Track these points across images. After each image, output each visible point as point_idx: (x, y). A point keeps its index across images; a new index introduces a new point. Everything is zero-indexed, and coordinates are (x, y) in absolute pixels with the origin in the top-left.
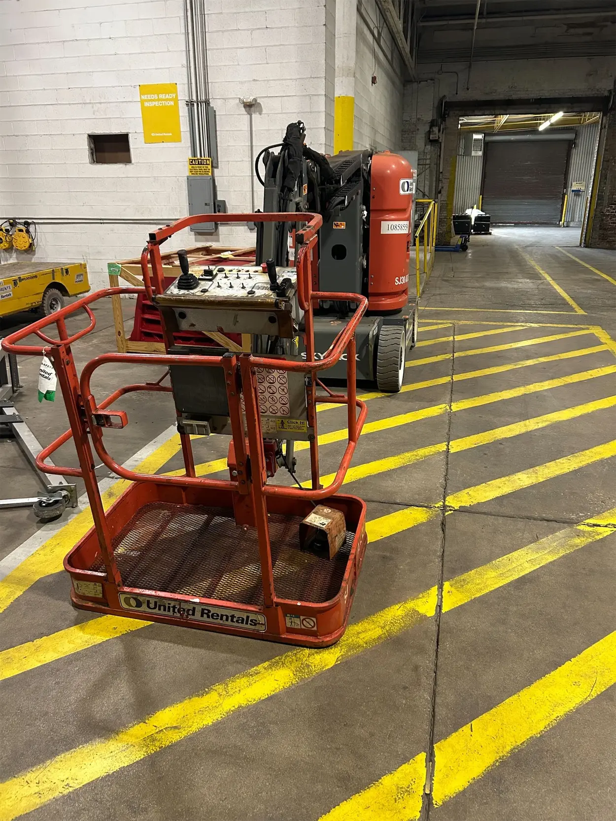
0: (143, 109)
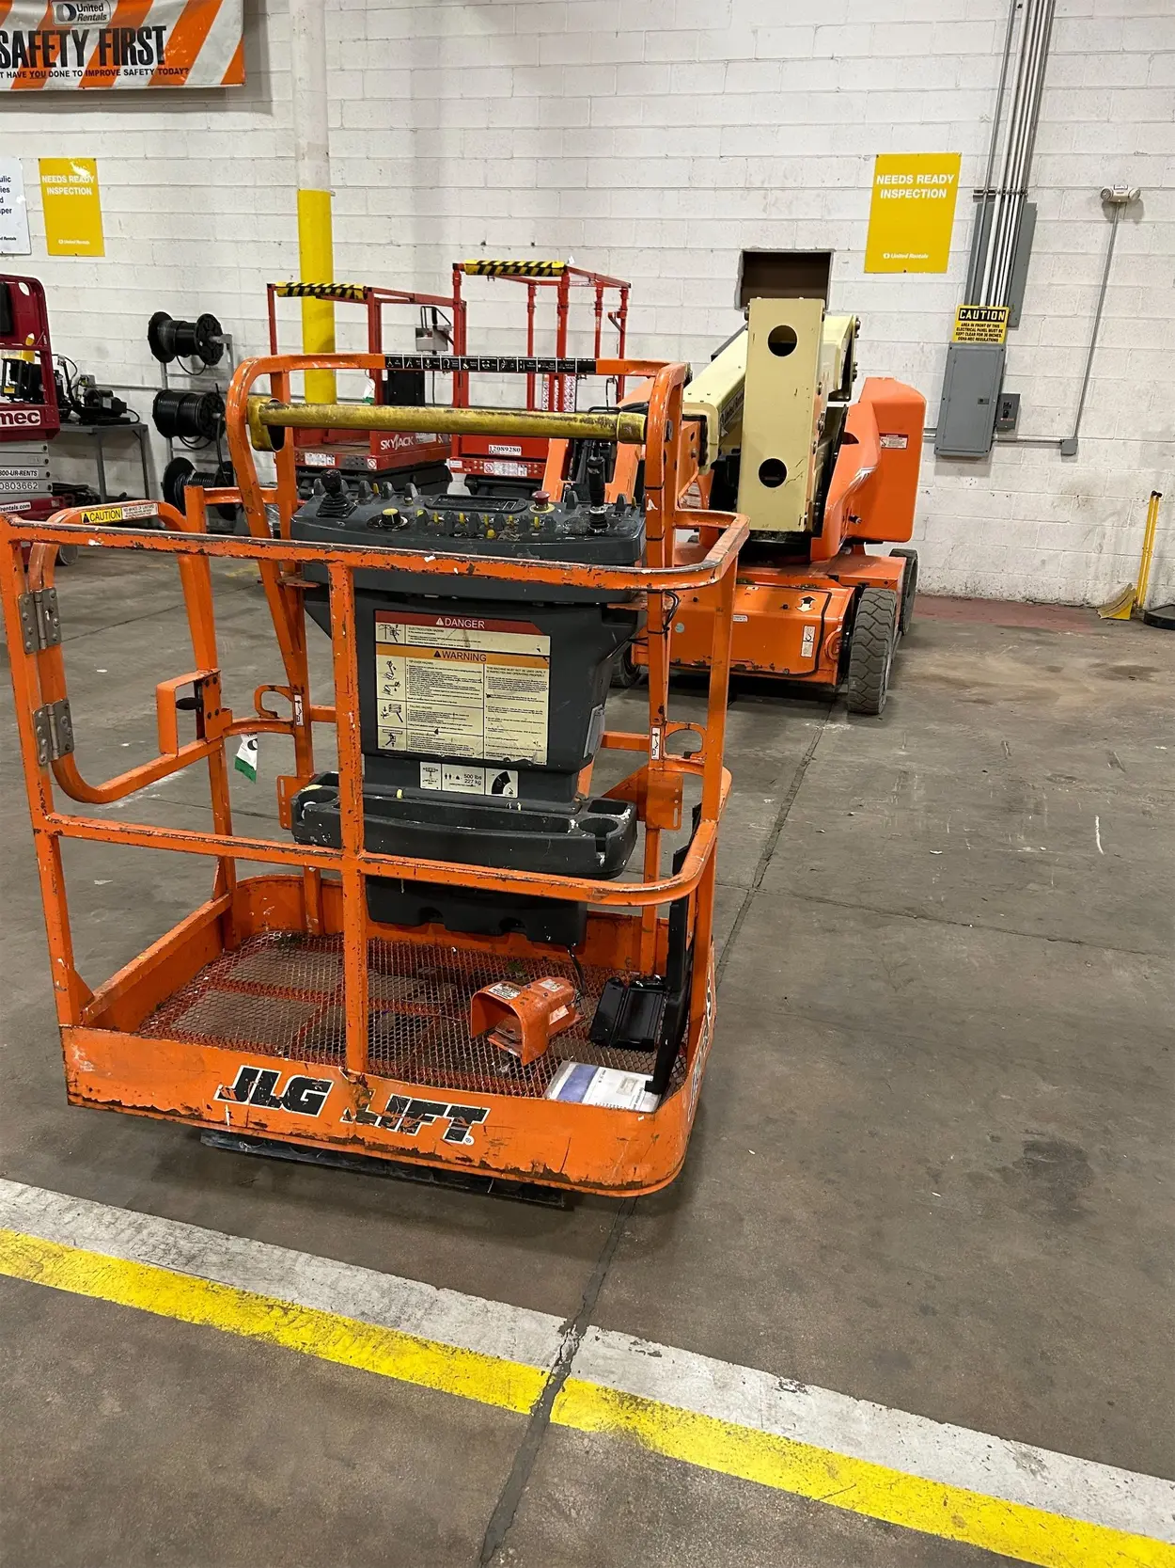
0: (877, 203)
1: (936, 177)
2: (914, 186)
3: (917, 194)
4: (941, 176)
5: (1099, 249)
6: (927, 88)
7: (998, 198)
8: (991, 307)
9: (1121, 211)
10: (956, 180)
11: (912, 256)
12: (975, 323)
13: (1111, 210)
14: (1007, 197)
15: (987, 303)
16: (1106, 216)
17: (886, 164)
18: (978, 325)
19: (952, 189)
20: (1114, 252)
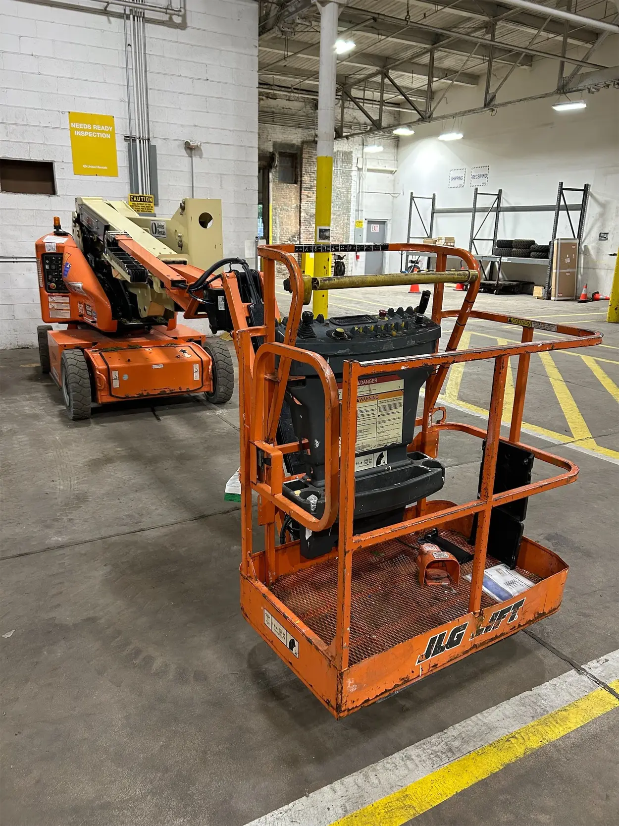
1: (103, 127)
2: (92, 131)
3: (95, 135)
4: (106, 127)
5: (187, 168)
6: (89, 79)
7: (138, 141)
8: (145, 195)
9: (193, 152)
10: (113, 129)
11: (99, 167)
12: (139, 203)
13: (189, 151)
14: (142, 141)
15: (143, 193)
16: (187, 153)
17: (74, 117)
18: (140, 204)
19: (113, 134)
20: (194, 171)
